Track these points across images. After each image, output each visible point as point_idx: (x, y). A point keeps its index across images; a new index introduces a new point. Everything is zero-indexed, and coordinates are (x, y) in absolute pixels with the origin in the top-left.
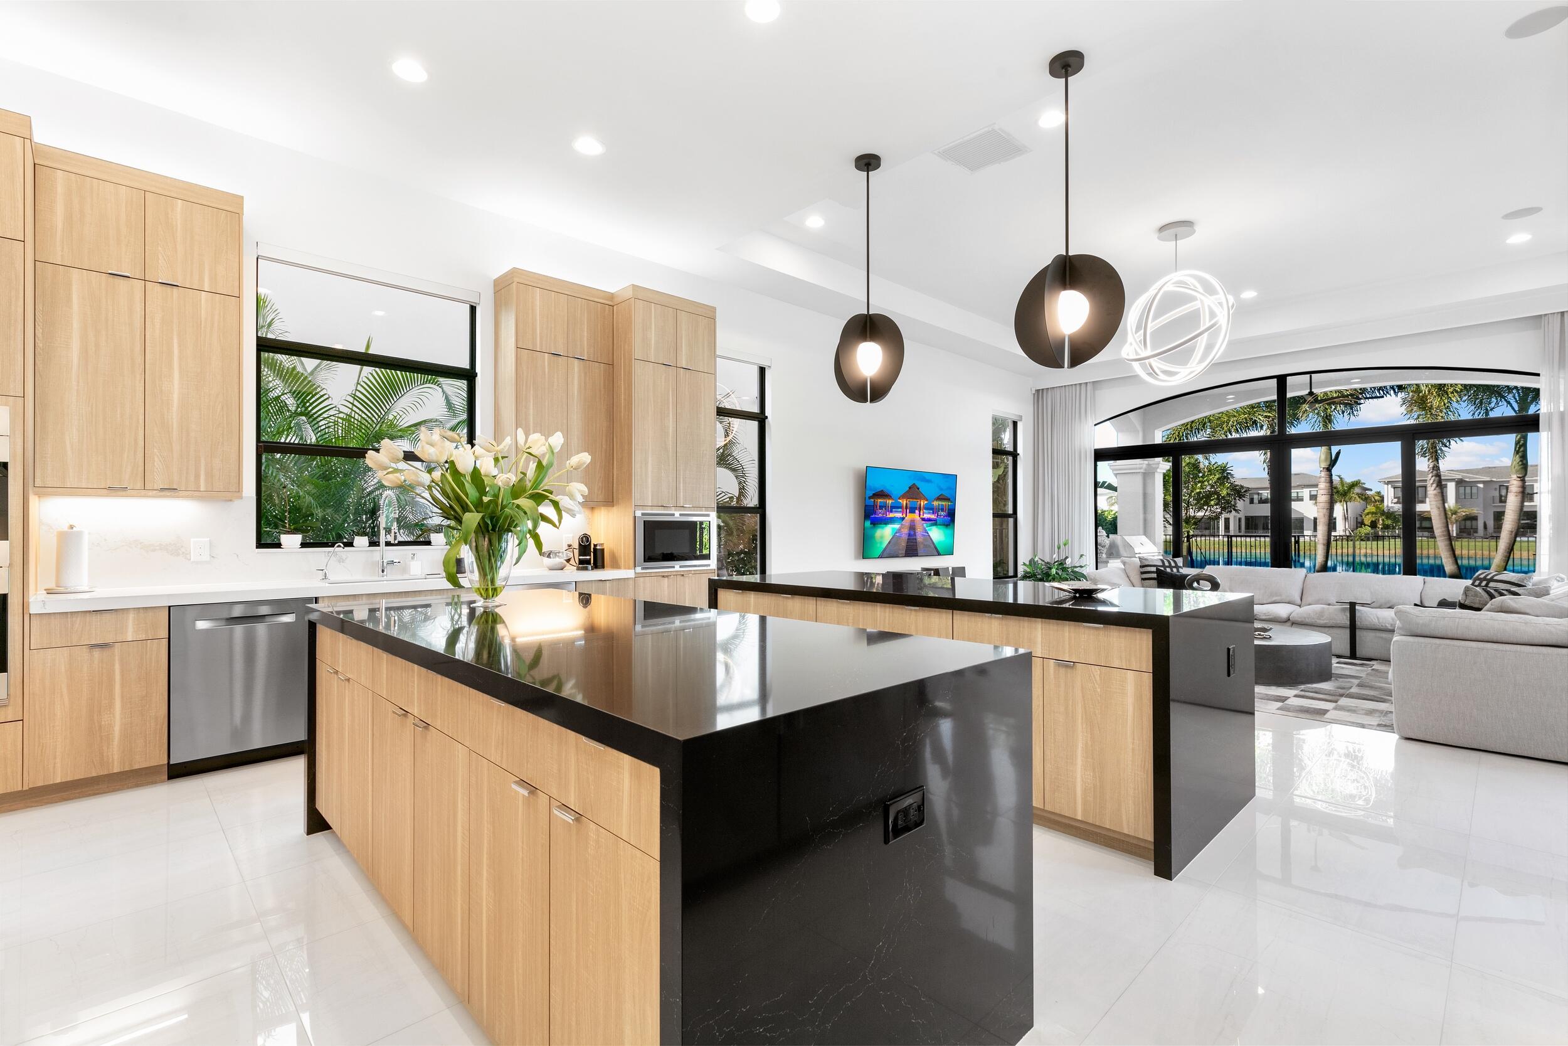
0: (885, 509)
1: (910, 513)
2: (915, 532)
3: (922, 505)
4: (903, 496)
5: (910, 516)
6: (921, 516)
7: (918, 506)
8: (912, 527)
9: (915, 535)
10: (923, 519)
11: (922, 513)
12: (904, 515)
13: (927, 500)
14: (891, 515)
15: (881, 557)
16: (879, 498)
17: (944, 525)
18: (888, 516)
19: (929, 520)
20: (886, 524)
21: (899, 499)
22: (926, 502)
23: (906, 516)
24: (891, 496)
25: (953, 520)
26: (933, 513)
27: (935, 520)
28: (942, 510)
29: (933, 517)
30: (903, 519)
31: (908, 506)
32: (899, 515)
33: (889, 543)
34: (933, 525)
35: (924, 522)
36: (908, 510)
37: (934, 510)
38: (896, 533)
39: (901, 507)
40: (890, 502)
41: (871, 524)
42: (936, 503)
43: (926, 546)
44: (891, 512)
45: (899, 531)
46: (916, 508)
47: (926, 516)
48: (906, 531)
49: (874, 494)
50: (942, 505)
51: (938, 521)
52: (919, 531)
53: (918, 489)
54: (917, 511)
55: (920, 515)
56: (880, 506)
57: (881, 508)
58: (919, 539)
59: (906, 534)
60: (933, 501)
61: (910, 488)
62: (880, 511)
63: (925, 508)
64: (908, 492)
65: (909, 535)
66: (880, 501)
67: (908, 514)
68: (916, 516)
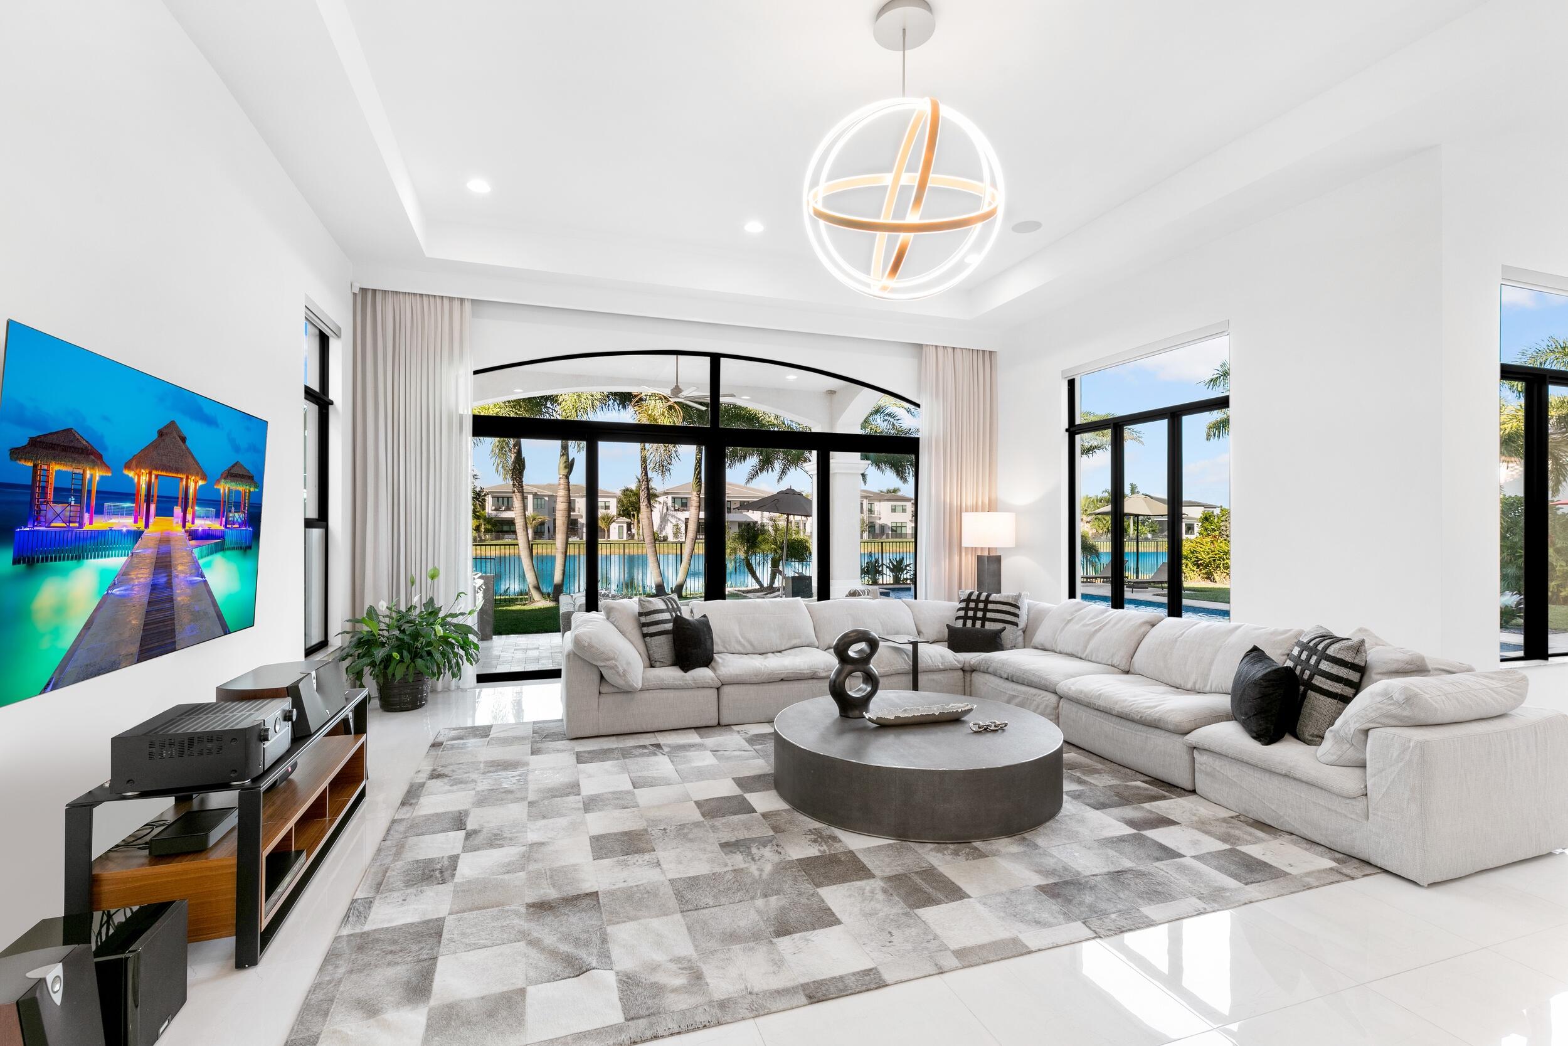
0: (79, 501)
1: (157, 515)
2: (170, 577)
3: (191, 491)
4: (140, 461)
5: (159, 526)
6: (189, 525)
7: (181, 495)
8: (163, 563)
9: (169, 586)
10: (194, 535)
11: (189, 517)
12: (141, 524)
13: (204, 477)
14: (100, 524)
15: (52, 685)
16: (56, 459)
17: (241, 548)
18: (87, 527)
19: (207, 535)
20: (78, 558)
21: (128, 466)
22: (201, 483)
23: (147, 526)
24: (100, 457)
25: (256, 535)
26: (218, 516)
27: (220, 536)
28: (238, 507)
29: (215, 525)
30: (137, 535)
31: (155, 492)
32: (126, 523)
33: (88, 626)
34: (217, 551)
35: (193, 542)
36: (153, 507)
37: (218, 507)
38: (114, 586)
39: (131, 496)
40: (95, 475)
41: (16, 561)
42: (224, 487)
43: (197, 616)
44: (100, 511)
45: (123, 577)
46: (174, 500)
47: (201, 524)
48: (143, 576)
49: (34, 442)
50: (238, 492)
51: (228, 539)
52: (181, 570)
53: (184, 440)
54: (178, 510)
55: (184, 526)
56: (57, 490)
57: (62, 494)
58: (181, 595)
59: (145, 585)
60: (218, 481)
61: (161, 433)
62: (58, 508)
63: (202, 501)
64: (154, 446)
65: (154, 587)
66: (57, 469)
67: (151, 520)
68: (173, 526)
